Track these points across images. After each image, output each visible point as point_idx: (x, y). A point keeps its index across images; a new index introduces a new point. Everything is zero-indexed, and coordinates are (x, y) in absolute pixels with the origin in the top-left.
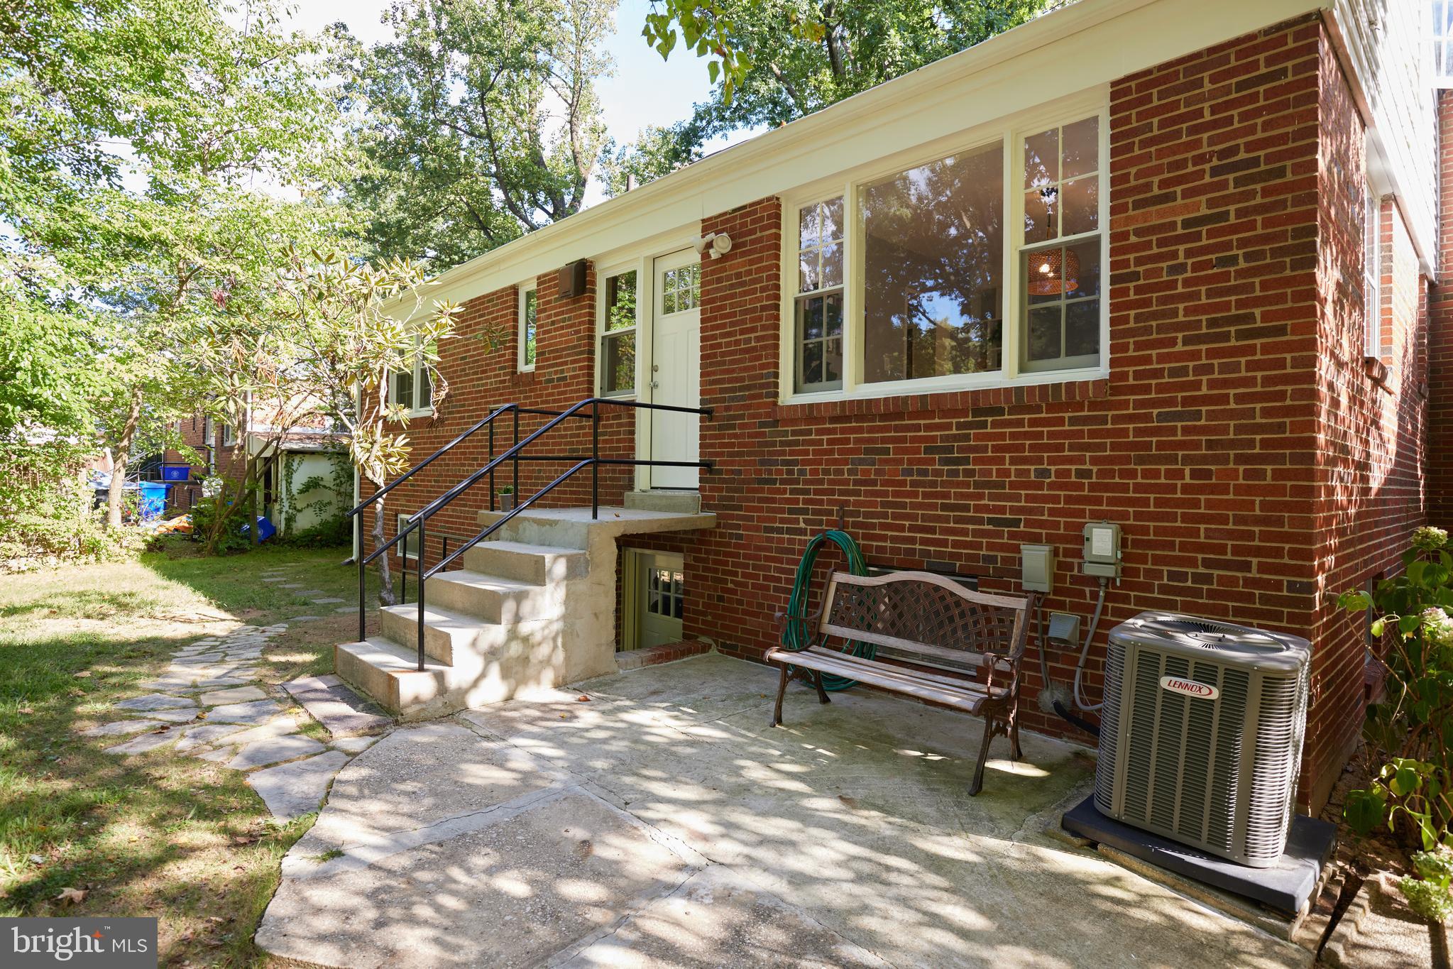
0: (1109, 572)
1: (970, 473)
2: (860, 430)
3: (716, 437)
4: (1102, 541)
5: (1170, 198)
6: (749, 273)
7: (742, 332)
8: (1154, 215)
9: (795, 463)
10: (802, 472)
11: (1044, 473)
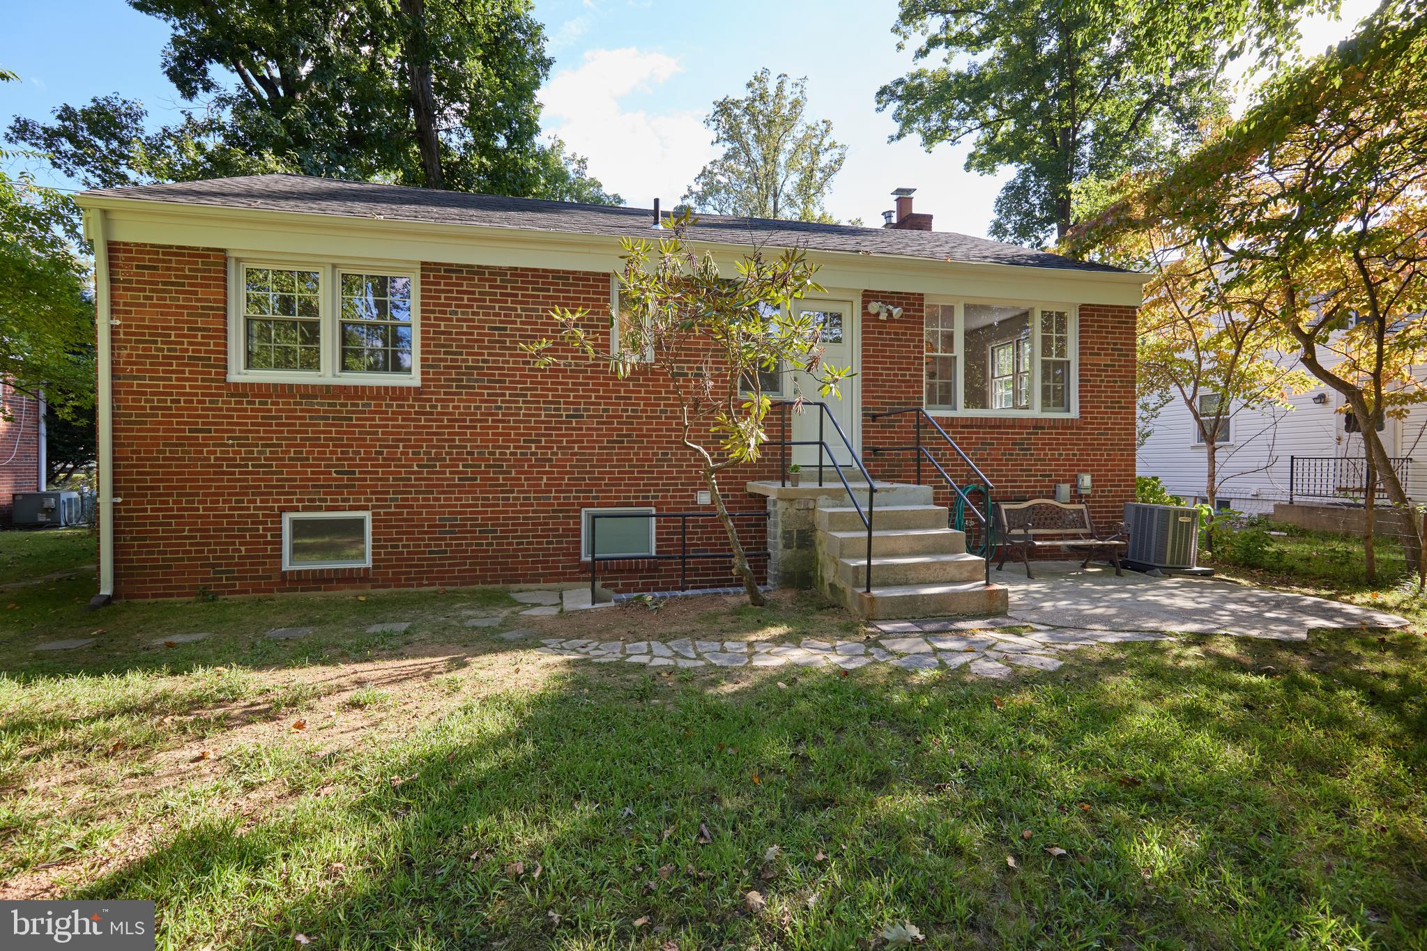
0: (1089, 492)
1: (1032, 455)
2: (978, 433)
3: (879, 432)
4: (1086, 480)
5: (1099, 354)
6: (904, 334)
7: (900, 369)
8: (1095, 359)
9: (940, 449)
10: (944, 455)
11: (1060, 455)
